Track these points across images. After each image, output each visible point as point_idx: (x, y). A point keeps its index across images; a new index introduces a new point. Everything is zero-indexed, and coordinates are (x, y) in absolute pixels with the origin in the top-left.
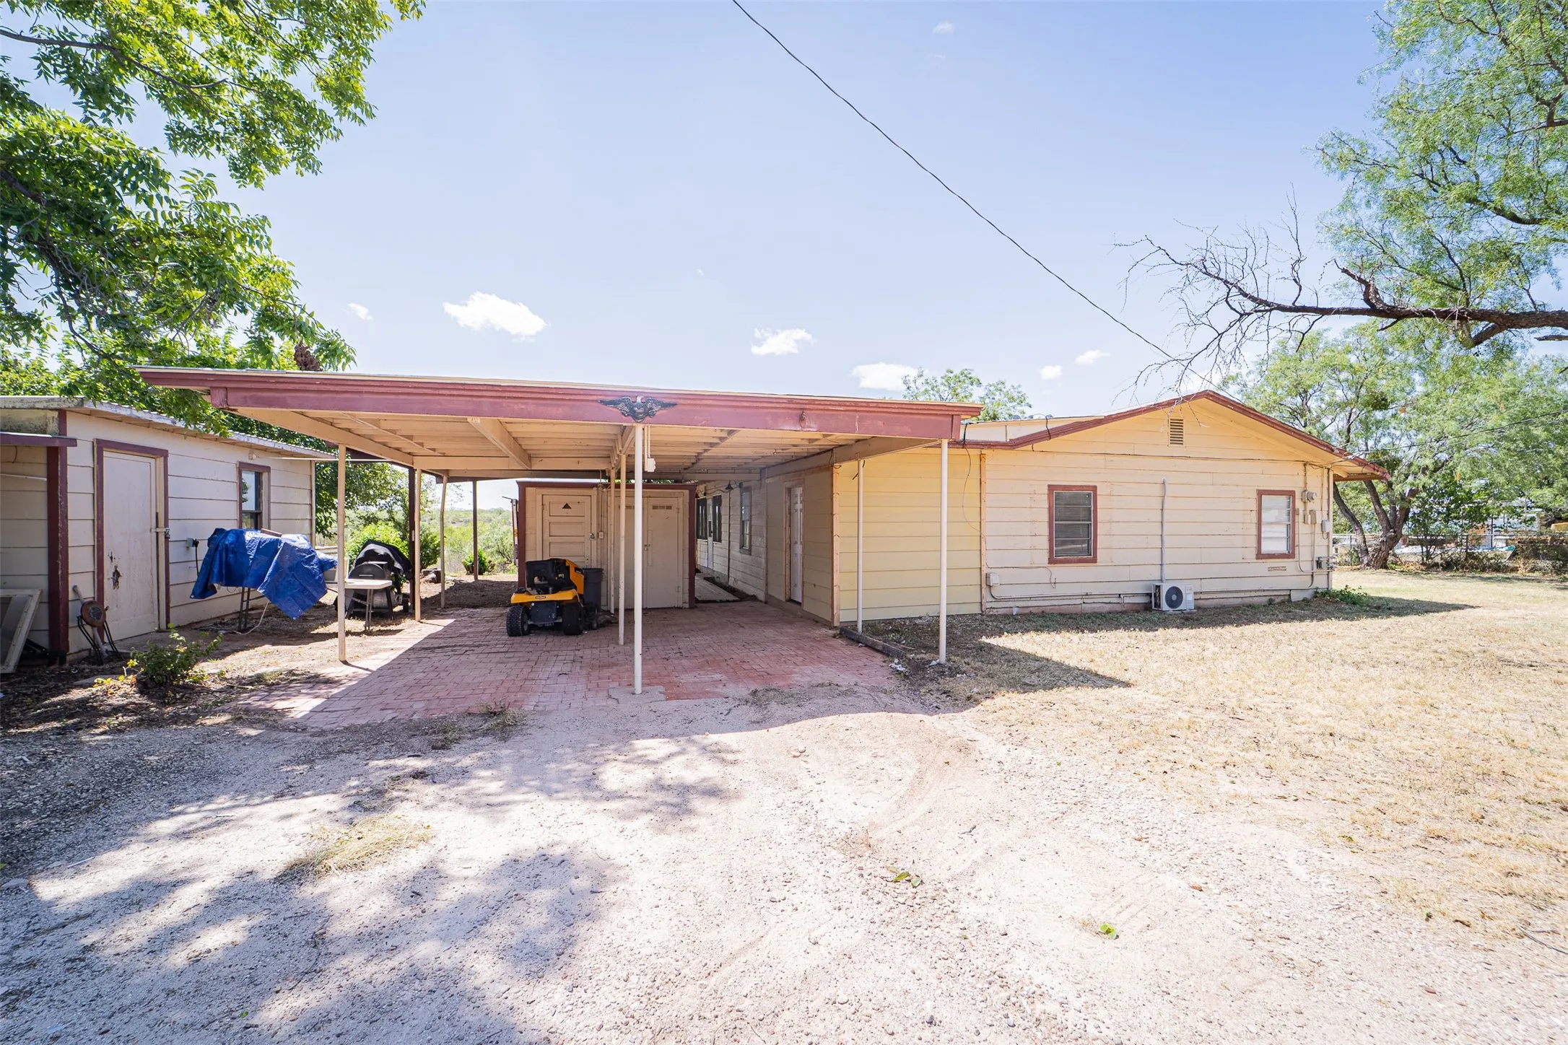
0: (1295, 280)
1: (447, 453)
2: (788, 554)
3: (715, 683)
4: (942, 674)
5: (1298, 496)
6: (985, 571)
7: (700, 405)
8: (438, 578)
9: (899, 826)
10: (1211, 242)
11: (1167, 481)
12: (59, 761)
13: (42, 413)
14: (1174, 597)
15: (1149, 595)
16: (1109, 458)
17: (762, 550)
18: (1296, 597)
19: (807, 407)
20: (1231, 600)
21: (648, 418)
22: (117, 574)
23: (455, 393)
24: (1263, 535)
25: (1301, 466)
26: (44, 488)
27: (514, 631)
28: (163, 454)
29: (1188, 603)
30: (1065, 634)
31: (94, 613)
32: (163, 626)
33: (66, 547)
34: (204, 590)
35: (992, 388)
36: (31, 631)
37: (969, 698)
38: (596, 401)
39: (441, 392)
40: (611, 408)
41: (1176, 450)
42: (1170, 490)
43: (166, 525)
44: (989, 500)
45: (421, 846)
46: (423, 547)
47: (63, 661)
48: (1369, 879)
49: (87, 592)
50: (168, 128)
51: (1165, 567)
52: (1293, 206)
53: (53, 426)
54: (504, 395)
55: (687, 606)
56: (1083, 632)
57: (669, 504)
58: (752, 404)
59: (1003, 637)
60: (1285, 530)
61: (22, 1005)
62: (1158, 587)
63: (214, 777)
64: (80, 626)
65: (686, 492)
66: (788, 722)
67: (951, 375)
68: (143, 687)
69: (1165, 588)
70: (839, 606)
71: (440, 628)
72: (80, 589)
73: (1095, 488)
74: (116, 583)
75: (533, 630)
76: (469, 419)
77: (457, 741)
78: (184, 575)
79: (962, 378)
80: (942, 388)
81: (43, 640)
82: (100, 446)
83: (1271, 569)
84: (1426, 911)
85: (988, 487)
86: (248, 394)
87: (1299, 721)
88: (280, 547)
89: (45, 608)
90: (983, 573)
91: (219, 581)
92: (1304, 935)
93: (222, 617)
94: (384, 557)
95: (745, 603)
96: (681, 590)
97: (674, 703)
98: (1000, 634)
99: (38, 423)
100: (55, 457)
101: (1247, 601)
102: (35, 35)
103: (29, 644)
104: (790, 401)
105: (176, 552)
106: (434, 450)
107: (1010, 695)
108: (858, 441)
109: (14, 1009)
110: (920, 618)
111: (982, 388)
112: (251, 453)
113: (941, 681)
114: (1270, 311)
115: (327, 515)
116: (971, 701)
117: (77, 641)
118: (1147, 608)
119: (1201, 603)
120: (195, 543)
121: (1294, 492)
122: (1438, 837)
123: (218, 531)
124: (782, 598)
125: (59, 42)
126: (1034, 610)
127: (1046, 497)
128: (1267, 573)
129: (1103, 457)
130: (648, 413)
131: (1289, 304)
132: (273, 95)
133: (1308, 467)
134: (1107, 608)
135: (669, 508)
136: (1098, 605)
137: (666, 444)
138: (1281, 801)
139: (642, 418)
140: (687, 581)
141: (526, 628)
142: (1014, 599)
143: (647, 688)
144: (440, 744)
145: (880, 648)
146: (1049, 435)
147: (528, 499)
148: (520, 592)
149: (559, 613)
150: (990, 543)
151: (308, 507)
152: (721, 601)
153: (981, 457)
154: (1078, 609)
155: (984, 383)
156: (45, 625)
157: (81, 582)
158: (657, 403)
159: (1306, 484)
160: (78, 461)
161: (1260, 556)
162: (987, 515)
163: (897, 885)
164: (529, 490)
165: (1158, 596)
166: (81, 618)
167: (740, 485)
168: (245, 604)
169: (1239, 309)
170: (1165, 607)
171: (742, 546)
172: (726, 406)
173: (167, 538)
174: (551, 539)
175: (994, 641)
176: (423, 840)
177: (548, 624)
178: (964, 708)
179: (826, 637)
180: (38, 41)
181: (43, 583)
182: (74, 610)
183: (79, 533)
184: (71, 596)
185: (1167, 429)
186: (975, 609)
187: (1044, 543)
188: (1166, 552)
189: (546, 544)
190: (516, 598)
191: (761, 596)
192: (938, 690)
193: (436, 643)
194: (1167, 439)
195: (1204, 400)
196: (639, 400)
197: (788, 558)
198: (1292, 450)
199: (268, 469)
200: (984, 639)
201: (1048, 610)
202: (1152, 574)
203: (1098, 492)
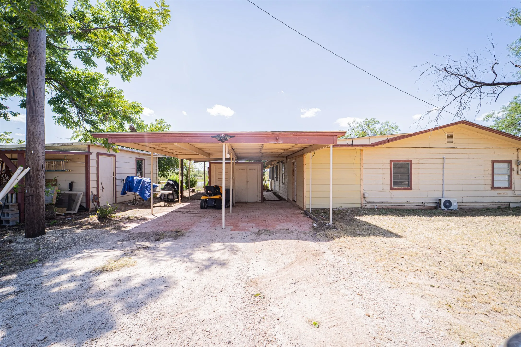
0: (493, 72)
1: (187, 153)
2: (293, 185)
3: (250, 227)
4: (328, 228)
5: (514, 163)
6: (363, 192)
7: (243, 136)
8: (193, 191)
9: (271, 279)
10: (450, 61)
11: (445, 157)
12: (66, 236)
13: (84, 146)
14: (448, 204)
15: (436, 203)
16: (417, 149)
17: (287, 183)
18: (512, 206)
19: (278, 135)
20: (477, 206)
21: (226, 141)
22: (103, 188)
23: (169, 136)
24: (494, 179)
25: (515, 150)
26: (85, 165)
27: (202, 207)
28: (115, 156)
29: (454, 206)
30: (390, 217)
31: (96, 198)
32: (115, 202)
33: (90, 181)
34: (124, 193)
35: (384, 124)
36: (81, 202)
37: (332, 237)
38: (210, 136)
39: (166, 136)
40: (214, 138)
41: (450, 145)
42: (446, 161)
43: (116, 175)
44: (364, 166)
45: (131, 267)
46: (190, 182)
47: (88, 211)
48: (447, 323)
49: (95, 193)
50: (107, 68)
51: (444, 192)
52: (492, 41)
53: (87, 150)
54: (183, 136)
55: (260, 201)
56: (398, 216)
57: (255, 168)
58: (261, 135)
59: (363, 217)
60: (507, 177)
61: (20, 295)
62: (440, 200)
63: (98, 243)
64: (93, 202)
65: (260, 164)
66: (263, 241)
67: (367, 121)
68: (99, 219)
69: (443, 201)
70: (305, 202)
71: (184, 206)
72: (93, 192)
73: (411, 161)
74: (103, 190)
75: (208, 207)
76: (174, 144)
77: (163, 238)
78: (120, 188)
79: (371, 121)
80: (364, 125)
81: (84, 205)
82: (99, 154)
83: (498, 194)
84: (463, 340)
85: (364, 161)
86: (117, 139)
87: (468, 257)
88: (142, 181)
89: (85, 197)
90: (362, 193)
91: (127, 190)
92: (399, 340)
93: (130, 201)
94: (172, 184)
95: (281, 201)
96: (258, 196)
97: (233, 232)
98: (362, 215)
99: (84, 149)
100: (87, 157)
101: (486, 206)
102: (74, 49)
103: (81, 206)
104: (273, 133)
105: (118, 182)
106: (182, 153)
107: (347, 237)
108: (310, 146)
109: (18, 295)
110: (336, 208)
111: (380, 124)
112: (139, 155)
113: (326, 231)
114: (482, 86)
115: (168, 172)
116: (332, 238)
117: (92, 205)
118: (436, 208)
119: (460, 206)
120: (123, 180)
121: (511, 161)
122: (496, 311)
123: (128, 177)
124: (291, 200)
125: (79, 49)
126: (383, 207)
127: (389, 164)
128: (497, 195)
129: (415, 149)
130: (226, 139)
131: (491, 82)
132: (131, 55)
133: (519, 150)
134: (417, 207)
135: (255, 169)
136: (413, 206)
137: (246, 149)
138: (431, 287)
139: (224, 141)
140: (260, 193)
141: (206, 206)
142: (375, 203)
143: (227, 227)
144: (157, 239)
145: (313, 218)
146: (388, 141)
147: (212, 167)
148: (204, 195)
149: (215, 202)
150: (365, 182)
151: (156, 170)
152: (273, 200)
153: (361, 150)
154: (404, 207)
155: (381, 123)
156: (85, 201)
157: (93, 190)
158: (229, 136)
159: (518, 157)
160: (93, 158)
161: (493, 188)
162: (364, 171)
163: (255, 297)
164: (212, 164)
165: (440, 203)
166: (93, 200)
167: (282, 162)
168: (135, 197)
169: (465, 87)
170: (443, 208)
171: (282, 182)
172: (251, 136)
173: (116, 179)
174: (219, 179)
175: (358, 218)
176: (133, 266)
177: (212, 206)
178: (329, 241)
179: (299, 213)
180: (75, 50)
181: (84, 190)
182: (91, 197)
183: (93, 177)
184: (91, 194)
185: (445, 137)
186: (359, 206)
187: (389, 182)
188: (445, 186)
189: (217, 181)
190: (203, 197)
191: (287, 199)
192: (323, 234)
193: (181, 210)
194: (445, 141)
195: (462, 124)
196: (223, 135)
197: (293, 186)
198: (511, 143)
199: (144, 159)
200: (356, 217)
201: (390, 207)
202: (439, 194)
203: (413, 162)
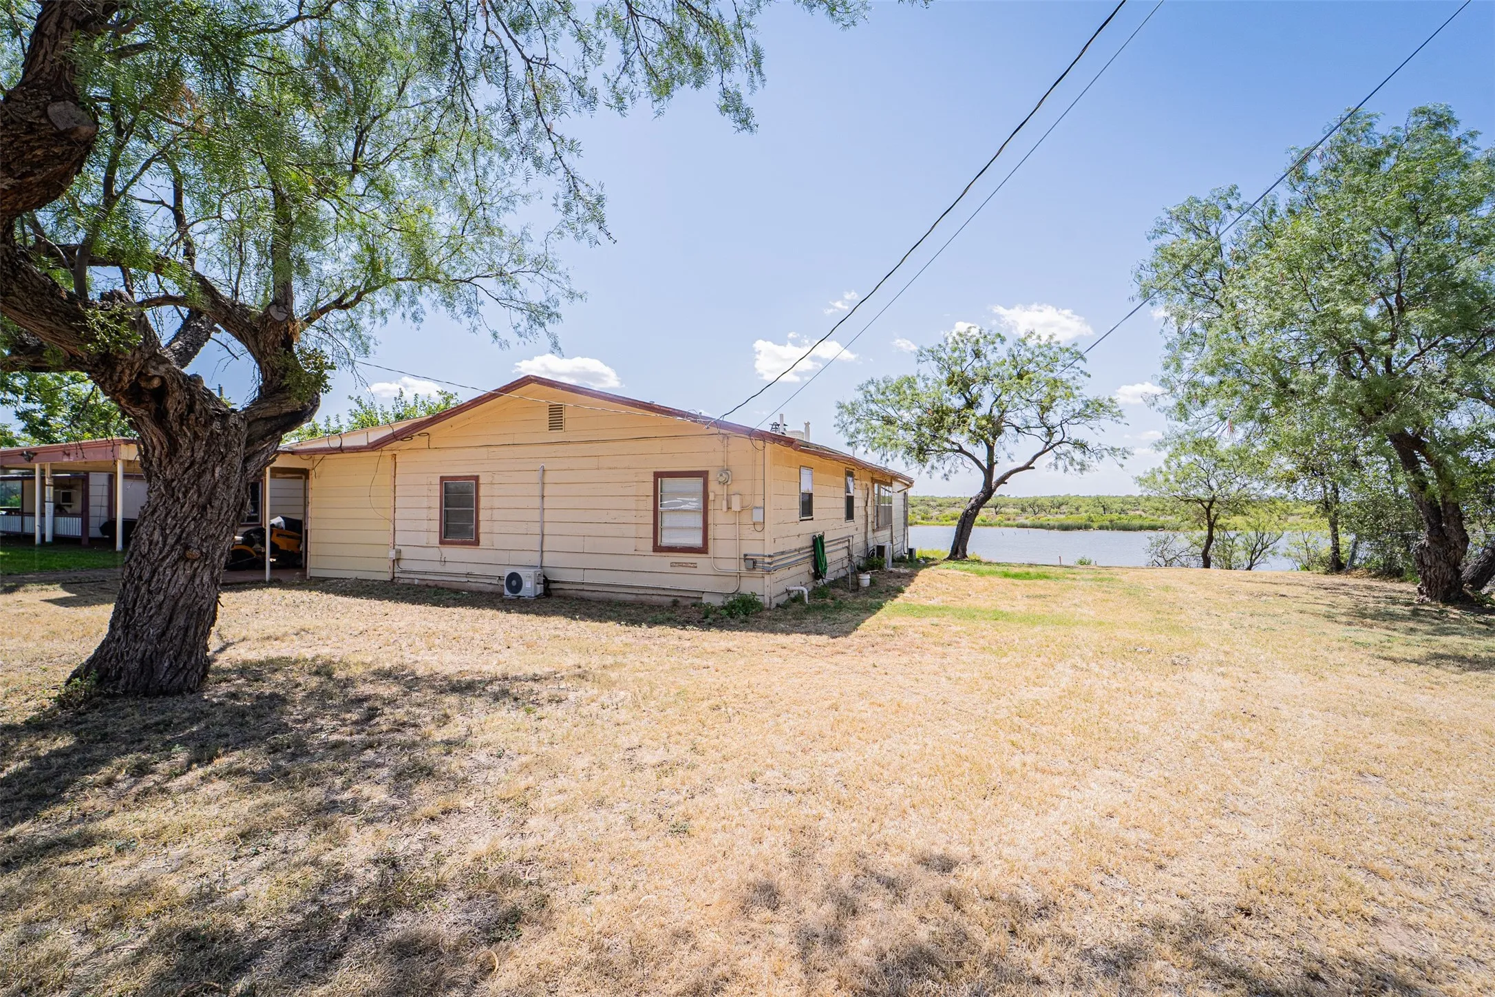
5: (712, 477)
6: (397, 547)
11: (547, 467)
14: (514, 583)
16: (491, 449)
18: (707, 601)
20: (620, 596)
24: (662, 525)
25: (718, 442)
29: (528, 588)
41: (557, 435)
42: (549, 478)
44: (401, 490)
51: (545, 553)
69: (506, 574)
70: (309, 565)
73: (477, 478)
83: (673, 565)
90: (395, 549)
101: (643, 598)
121: (706, 472)
126: (430, 583)
127: (438, 486)
128: (669, 569)
129: (485, 449)
133: (729, 441)
134: (490, 588)
136: (483, 585)
142: (415, 572)
146: (395, 436)
150: (400, 525)
153: (393, 457)
159: (727, 461)
161: (658, 548)
162: (397, 502)
185: (545, 415)
186: (387, 577)
187: (436, 526)
188: (546, 539)
194: (546, 425)
195: (535, 386)
201: (440, 584)
202: (534, 560)
203: (481, 481)
